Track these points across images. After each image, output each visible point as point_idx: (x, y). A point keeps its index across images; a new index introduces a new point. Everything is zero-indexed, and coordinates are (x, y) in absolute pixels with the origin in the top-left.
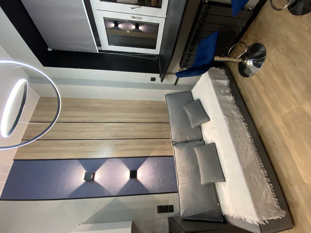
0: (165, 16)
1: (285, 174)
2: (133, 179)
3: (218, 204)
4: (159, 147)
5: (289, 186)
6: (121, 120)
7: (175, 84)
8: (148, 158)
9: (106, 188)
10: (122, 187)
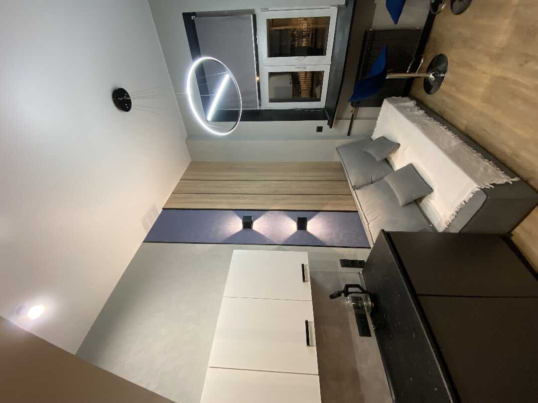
0: (330, 63)
1: (508, 151)
2: (301, 232)
3: (431, 225)
4: (333, 202)
5: (516, 159)
6: (280, 179)
7: (349, 134)
8: (321, 212)
9: (267, 236)
10: (288, 237)
